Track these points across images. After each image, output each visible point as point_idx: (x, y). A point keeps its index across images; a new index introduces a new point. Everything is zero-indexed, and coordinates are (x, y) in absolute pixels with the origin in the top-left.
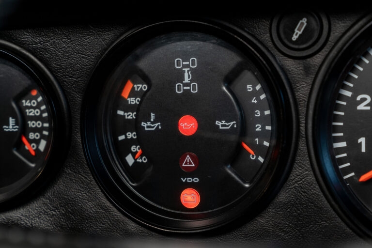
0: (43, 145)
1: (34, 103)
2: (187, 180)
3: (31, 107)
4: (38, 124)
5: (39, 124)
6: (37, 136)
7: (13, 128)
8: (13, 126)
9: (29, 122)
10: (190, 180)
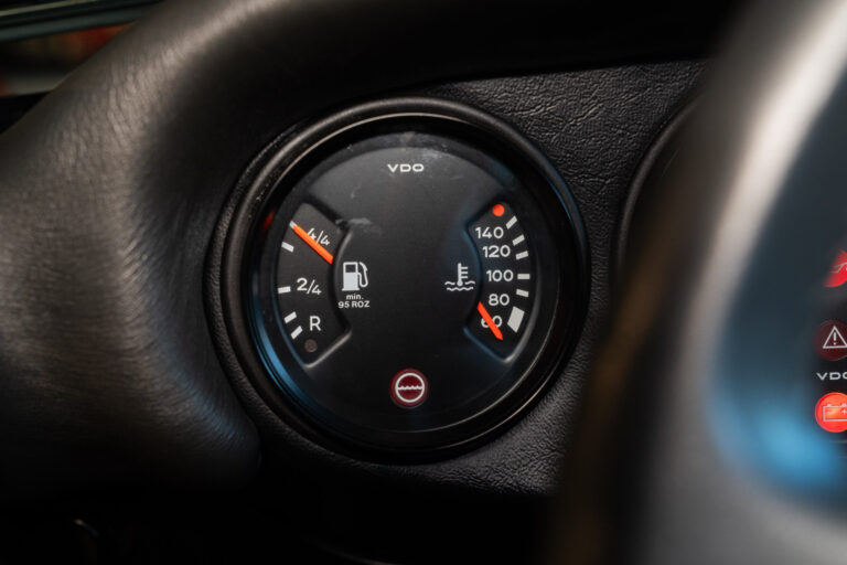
0: (516, 318)
1: (499, 233)
2: (828, 375)
3: (493, 241)
4: (506, 275)
5: (508, 276)
6: (504, 299)
7: (464, 285)
8: (464, 280)
9: (489, 272)
10: (836, 376)
